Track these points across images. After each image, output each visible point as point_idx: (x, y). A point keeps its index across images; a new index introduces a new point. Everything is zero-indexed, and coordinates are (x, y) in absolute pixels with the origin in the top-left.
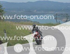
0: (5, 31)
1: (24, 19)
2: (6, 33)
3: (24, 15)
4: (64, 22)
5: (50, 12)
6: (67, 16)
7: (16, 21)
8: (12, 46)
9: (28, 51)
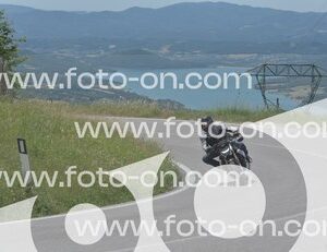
0: (21, 143)
1: (113, 90)
2: (25, 153)
3: (111, 72)
4: (300, 101)
5: (232, 56)
6: (313, 77)
7: (72, 99)
8: (58, 213)
9: (132, 240)
